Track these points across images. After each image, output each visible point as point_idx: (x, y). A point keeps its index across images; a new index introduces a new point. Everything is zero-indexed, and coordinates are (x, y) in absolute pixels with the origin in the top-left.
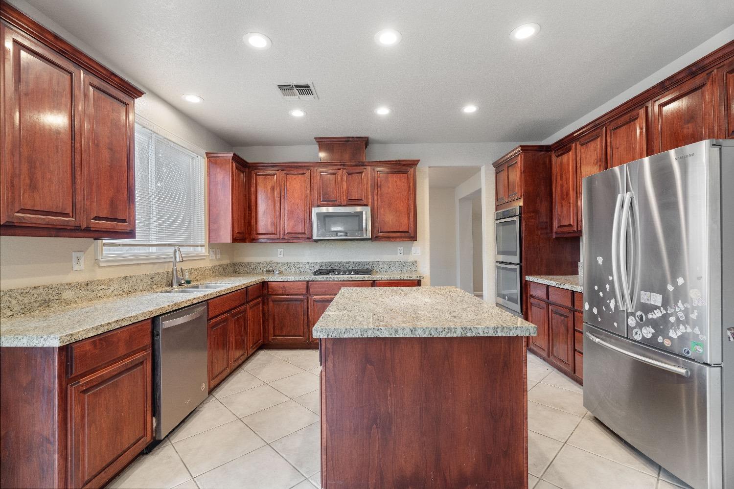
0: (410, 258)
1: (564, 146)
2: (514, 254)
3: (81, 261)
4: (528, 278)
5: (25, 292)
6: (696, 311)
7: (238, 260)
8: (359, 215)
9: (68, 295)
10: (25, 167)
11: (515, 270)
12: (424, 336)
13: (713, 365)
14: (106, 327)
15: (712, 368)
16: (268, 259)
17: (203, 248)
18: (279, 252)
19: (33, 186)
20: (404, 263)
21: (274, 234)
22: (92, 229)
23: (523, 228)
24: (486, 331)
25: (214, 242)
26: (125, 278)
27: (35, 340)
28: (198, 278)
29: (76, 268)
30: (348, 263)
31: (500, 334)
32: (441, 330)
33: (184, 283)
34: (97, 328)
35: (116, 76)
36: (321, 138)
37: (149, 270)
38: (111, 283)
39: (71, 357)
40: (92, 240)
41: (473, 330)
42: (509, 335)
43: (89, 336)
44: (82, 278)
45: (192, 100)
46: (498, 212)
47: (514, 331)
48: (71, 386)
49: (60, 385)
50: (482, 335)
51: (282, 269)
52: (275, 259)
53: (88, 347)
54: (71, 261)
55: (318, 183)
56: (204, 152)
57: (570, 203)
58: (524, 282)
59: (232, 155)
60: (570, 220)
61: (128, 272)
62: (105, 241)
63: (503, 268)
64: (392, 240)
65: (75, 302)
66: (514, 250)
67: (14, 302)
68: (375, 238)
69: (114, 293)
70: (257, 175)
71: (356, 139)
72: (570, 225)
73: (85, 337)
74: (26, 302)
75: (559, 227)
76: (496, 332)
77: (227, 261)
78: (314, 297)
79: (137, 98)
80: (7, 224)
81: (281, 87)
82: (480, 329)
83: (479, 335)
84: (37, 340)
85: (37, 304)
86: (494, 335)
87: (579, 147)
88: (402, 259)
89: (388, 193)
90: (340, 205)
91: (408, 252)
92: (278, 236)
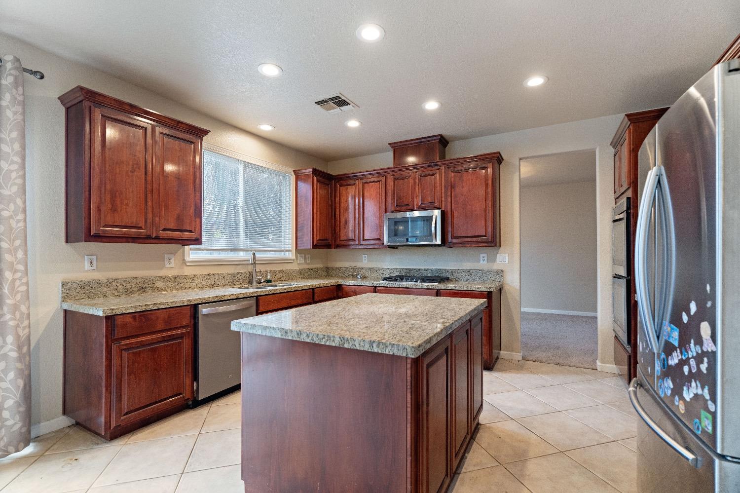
0: (496, 267)
3: (171, 261)
5: (128, 280)
6: (706, 360)
7: (330, 265)
8: (428, 219)
9: (159, 284)
10: (108, 198)
12: (308, 341)
13: (729, 458)
14: (144, 307)
15: (725, 464)
16: (353, 264)
17: (290, 253)
19: (114, 210)
20: (487, 272)
21: (354, 240)
22: (161, 237)
24: (362, 344)
25: (302, 247)
26: (209, 275)
28: (283, 278)
29: (168, 266)
30: (426, 270)
31: (375, 350)
32: (322, 336)
33: (264, 282)
34: (135, 307)
35: (182, 123)
36: (392, 143)
37: (232, 270)
38: (195, 278)
39: (114, 324)
40: (181, 245)
41: (350, 341)
42: (384, 352)
43: (128, 312)
44: (171, 273)
45: (265, 128)
47: (390, 348)
48: (115, 344)
49: (107, 342)
50: (358, 347)
51: (367, 274)
52: (359, 265)
53: (128, 319)
54: (164, 260)
55: (393, 190)
56: (291, 170)
58: (632, 303)
59: (311, 170)
61: (211, 270)
62: (191, 246)
65: (166, 290)
67: (120, 287)
68: (450, 244)
69: (198, 285)
70: (341, 186)
73: (124, 312)
74: (128, 287)
76: (371, 347)
77: (320, 266)
79: (204, 136)
80: (95, 235)
81: (318, 103)
82: (357, 341)
83: (355, 348)
85: (136, 289)
86: (370, 350)
88: (485, 268)
89: (462, 194)
90: (412, 210)
91: (492, 259)
92: (357, 243)
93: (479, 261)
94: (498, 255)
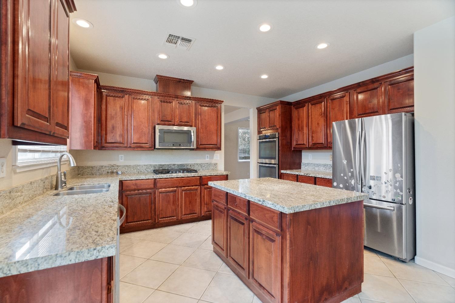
0: (214, 161)
1: (300, 104)
2: (275, 158)
3: (4, 167)
4: (282, 171)
6: (398, 183)
11: (275, 167)
13: (404, 204)
16: (112, 163)
18: (120, 158)
20: (209, 164)
21: (122, 143)
22: (55, 135)
23: (280, 145)
24: (354, 199)
27: (86, 254)
29: (1, 175)
30: (174, 165)
36: (160, 76)
38: (23, 190)
44: (3, 186)
46: (259, 135)
51: (123, 170)
52: (117, 163)
55: (159, 108)
57: (304, 133)
58: (280, 174)
59: (96, 77)
60: (304, 141)
63: (262, 166)
64: (207, 149)
66: (274, 156)
68: (198, 149)
71: (186, 81)
72: (304, 144)
75: (296, 145)
78: (160, 190)
84: (88, 253)
87: (310, 105)
88: (209, 162)
89: (205, 120)
90: (174, 125)
91: (212, 158)
92: (126, 145)
93: (205, 159)
94: (215, 155)
